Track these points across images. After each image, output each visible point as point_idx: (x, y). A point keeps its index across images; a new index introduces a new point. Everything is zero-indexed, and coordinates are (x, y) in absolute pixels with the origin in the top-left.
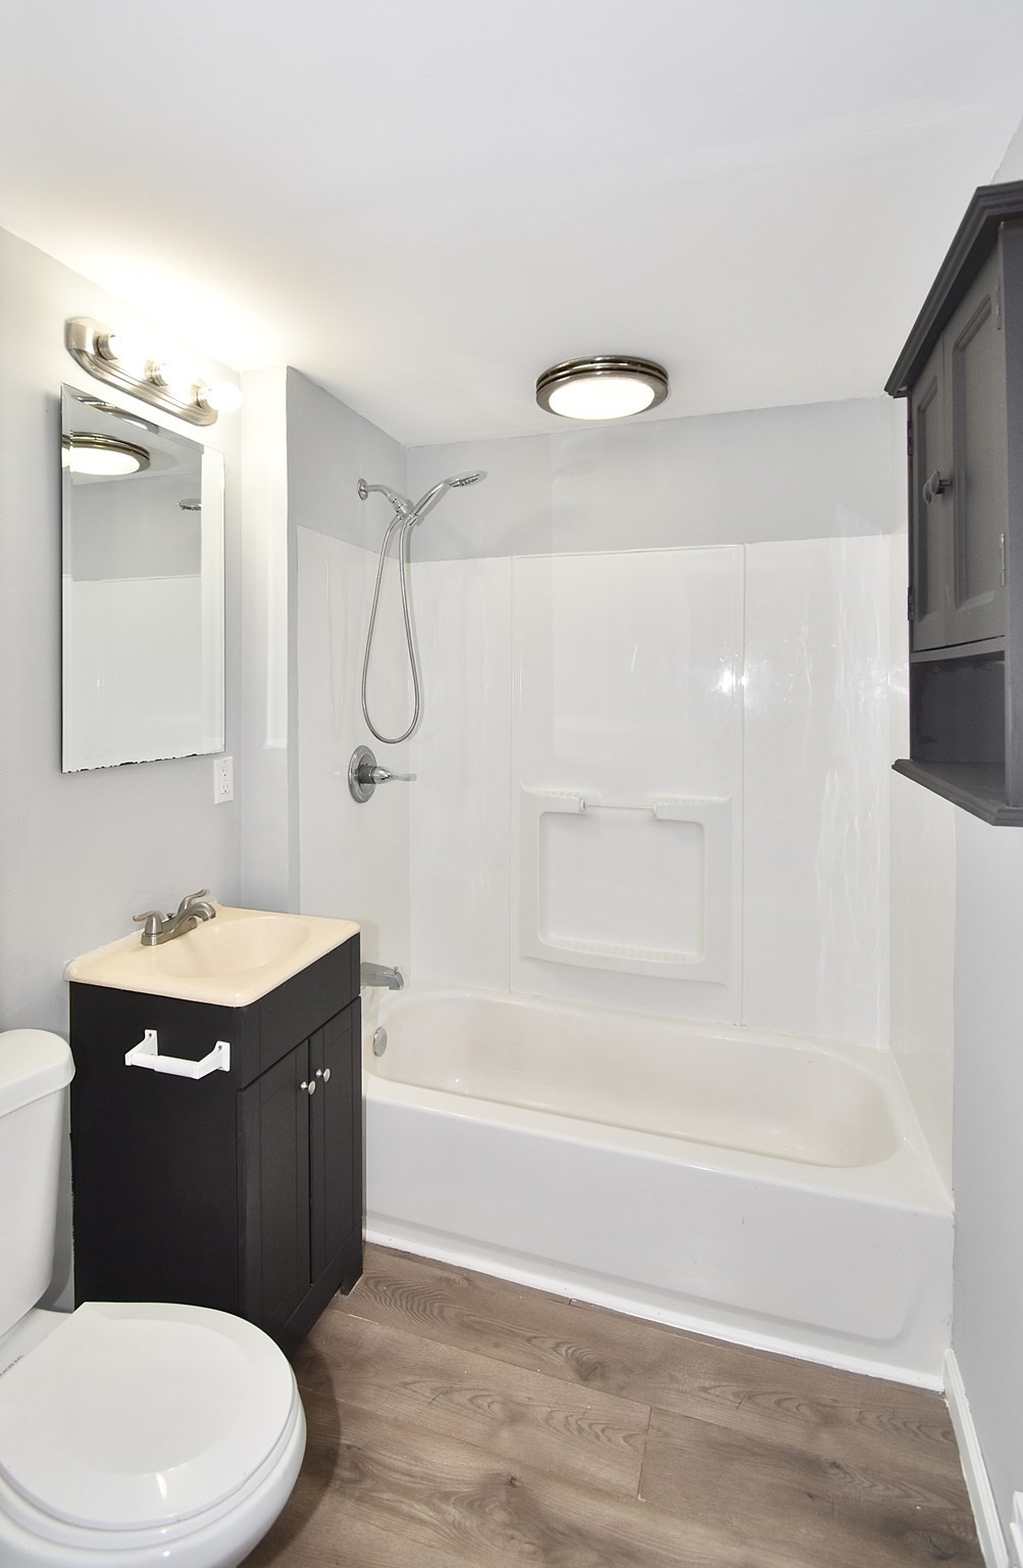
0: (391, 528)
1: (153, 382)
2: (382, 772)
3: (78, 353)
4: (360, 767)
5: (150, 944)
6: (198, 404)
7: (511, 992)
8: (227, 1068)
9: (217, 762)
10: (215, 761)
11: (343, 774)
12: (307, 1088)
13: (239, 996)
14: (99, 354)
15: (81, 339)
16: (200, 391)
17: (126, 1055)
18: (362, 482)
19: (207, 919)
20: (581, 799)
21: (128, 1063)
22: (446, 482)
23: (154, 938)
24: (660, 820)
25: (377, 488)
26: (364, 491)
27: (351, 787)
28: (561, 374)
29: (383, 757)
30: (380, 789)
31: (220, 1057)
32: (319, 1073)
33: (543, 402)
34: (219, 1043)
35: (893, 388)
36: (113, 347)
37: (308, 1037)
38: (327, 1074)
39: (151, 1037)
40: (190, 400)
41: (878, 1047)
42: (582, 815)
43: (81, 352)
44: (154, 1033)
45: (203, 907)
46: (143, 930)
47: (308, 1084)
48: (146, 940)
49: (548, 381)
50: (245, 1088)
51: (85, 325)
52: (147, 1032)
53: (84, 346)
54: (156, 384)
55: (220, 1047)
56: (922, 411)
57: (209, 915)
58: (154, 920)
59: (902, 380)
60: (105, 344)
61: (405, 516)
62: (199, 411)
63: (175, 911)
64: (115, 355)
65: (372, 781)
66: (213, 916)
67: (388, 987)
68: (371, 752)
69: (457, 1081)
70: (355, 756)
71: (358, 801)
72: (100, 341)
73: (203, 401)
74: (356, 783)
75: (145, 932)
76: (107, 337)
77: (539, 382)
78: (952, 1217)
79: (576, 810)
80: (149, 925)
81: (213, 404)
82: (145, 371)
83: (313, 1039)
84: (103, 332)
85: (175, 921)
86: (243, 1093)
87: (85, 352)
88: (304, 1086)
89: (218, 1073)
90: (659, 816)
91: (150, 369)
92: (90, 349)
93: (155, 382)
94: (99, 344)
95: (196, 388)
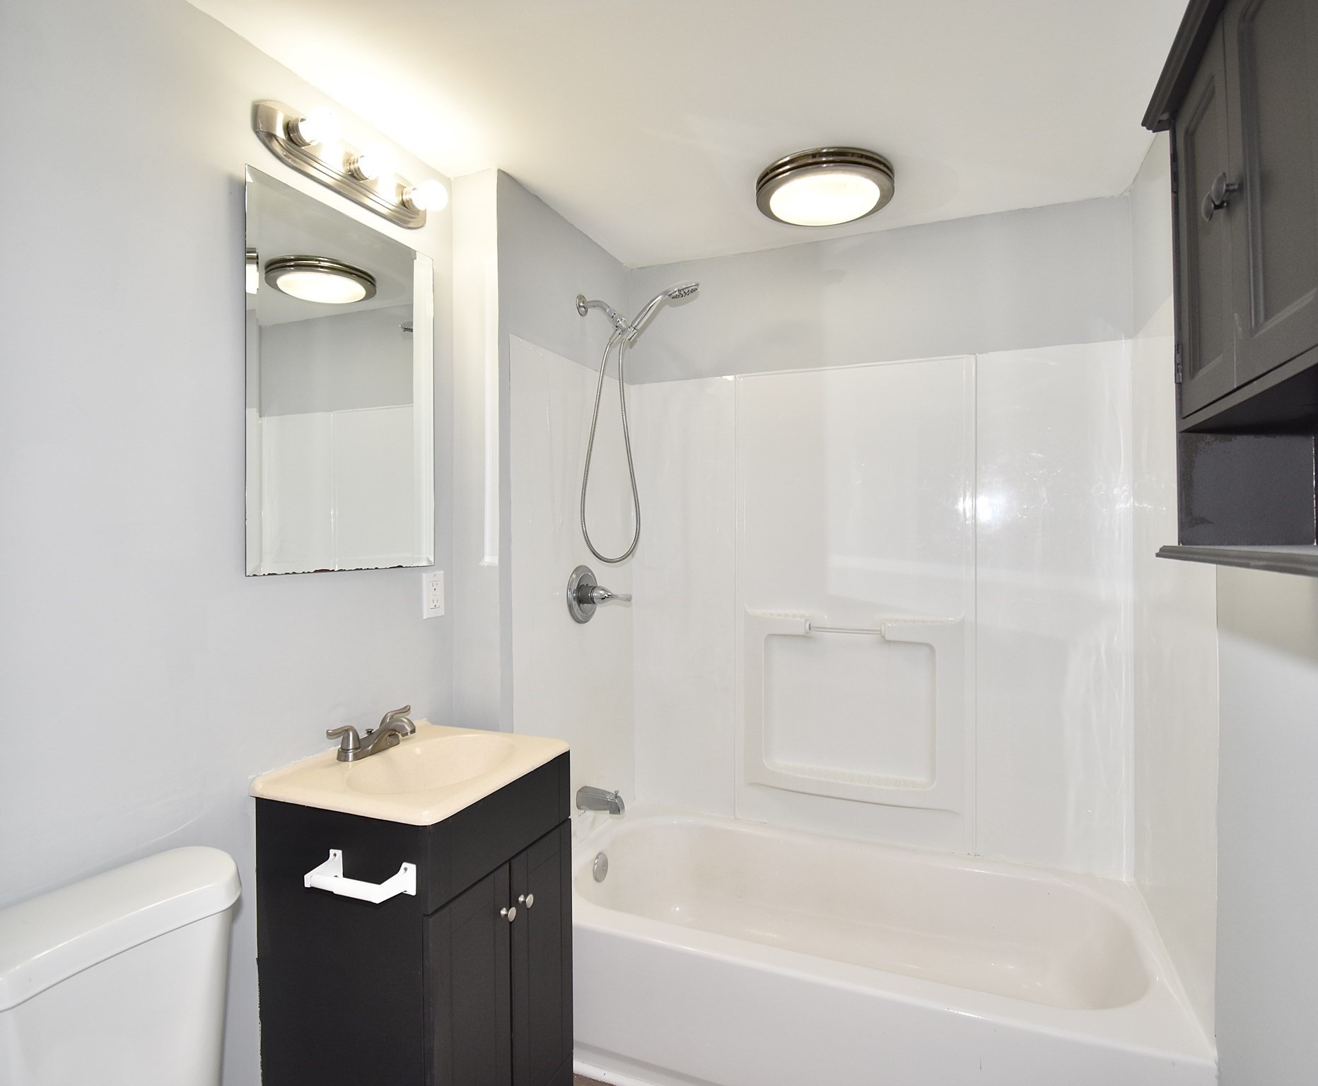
0: (611, 344)
1: (352, 175)
2: (602, 592)
3: (267, 137)
4: (580, 588)
5: (346, 760)
6: (403, 204)
7: (736, 818)
8: (412, 891)
9: (426, 577)
10: (424, 575)
11: (561, 594)
12: (507, 915)
13: (426, 814)
14: (290, 139)
15: (270, 120)
16: (405, 190)
17: (305, 876)
18: (581, 298)
19: (407, 734)
20: (806, 621)
21: (307, 885)
22: (665, 293)
23: (351, 755)
24: (889, 642)
25: (598, 304)
26: (583, 306)
27: (570, 607)
28: (781, 170)
29: (604, 577)
30: (601, 611)
31: (405, 880)
32: (521, 899)
33: (764, 207)
34: (405, 865)
35: (1152, 121)
36: (305, 131)
37: (509, 861)
38: (530, 900)
39: (336, 856)
40: (395, 200)
41: (1124, 880)
42: (808, 636)
43: (271, 136)
44: (339, 853)
45: (403, 721)
46: (340, 746)
47: (508, 910)
48: (342, 756)
49: (768, 180)
50: (433, 914)
51: (275, 108)
52: (332, 852)
53: (275, 130)
54: (355, 177)
55: (406, 869)
56: (1191, 135)
57: (409, 729)
58: (351, 734)
59: (1163, 107)
60: (296, 129)
61: (624, 331)
62: (406, 213)
63: (376, 727)
64: (308, 141)
65: (591, 601)
66: (413, 731)
67: (608, 811)
68: (591, 571)
69: (678, 909)
70: (574, 576)
71: (579, 622)
72: (290, 125)
73: (408, 201)
74: (575, 604)
75: (341, 748)
76: (297, 120)
77: (759, 183)
78: (1215, 1066)
79: (801, 631)
80: (345, 741)
81: (419, 204)
82: (344, 165)
83: (513, 861)
84: (293, 116)
85: (375, 736)
86: (430, 920)
87: (275, 136)
88: (503, 912)
89: (402, 897)
90: (887, 638)
91: (348, 162)
92: (280, 133)
93: (354, 176)
94: (290, 129)
95: (401, 189)
